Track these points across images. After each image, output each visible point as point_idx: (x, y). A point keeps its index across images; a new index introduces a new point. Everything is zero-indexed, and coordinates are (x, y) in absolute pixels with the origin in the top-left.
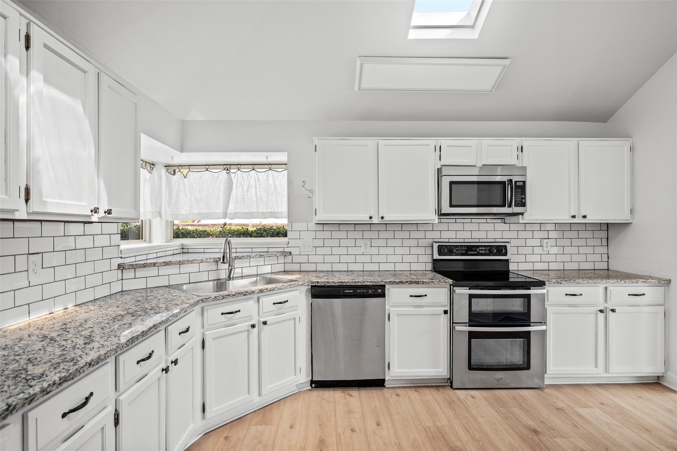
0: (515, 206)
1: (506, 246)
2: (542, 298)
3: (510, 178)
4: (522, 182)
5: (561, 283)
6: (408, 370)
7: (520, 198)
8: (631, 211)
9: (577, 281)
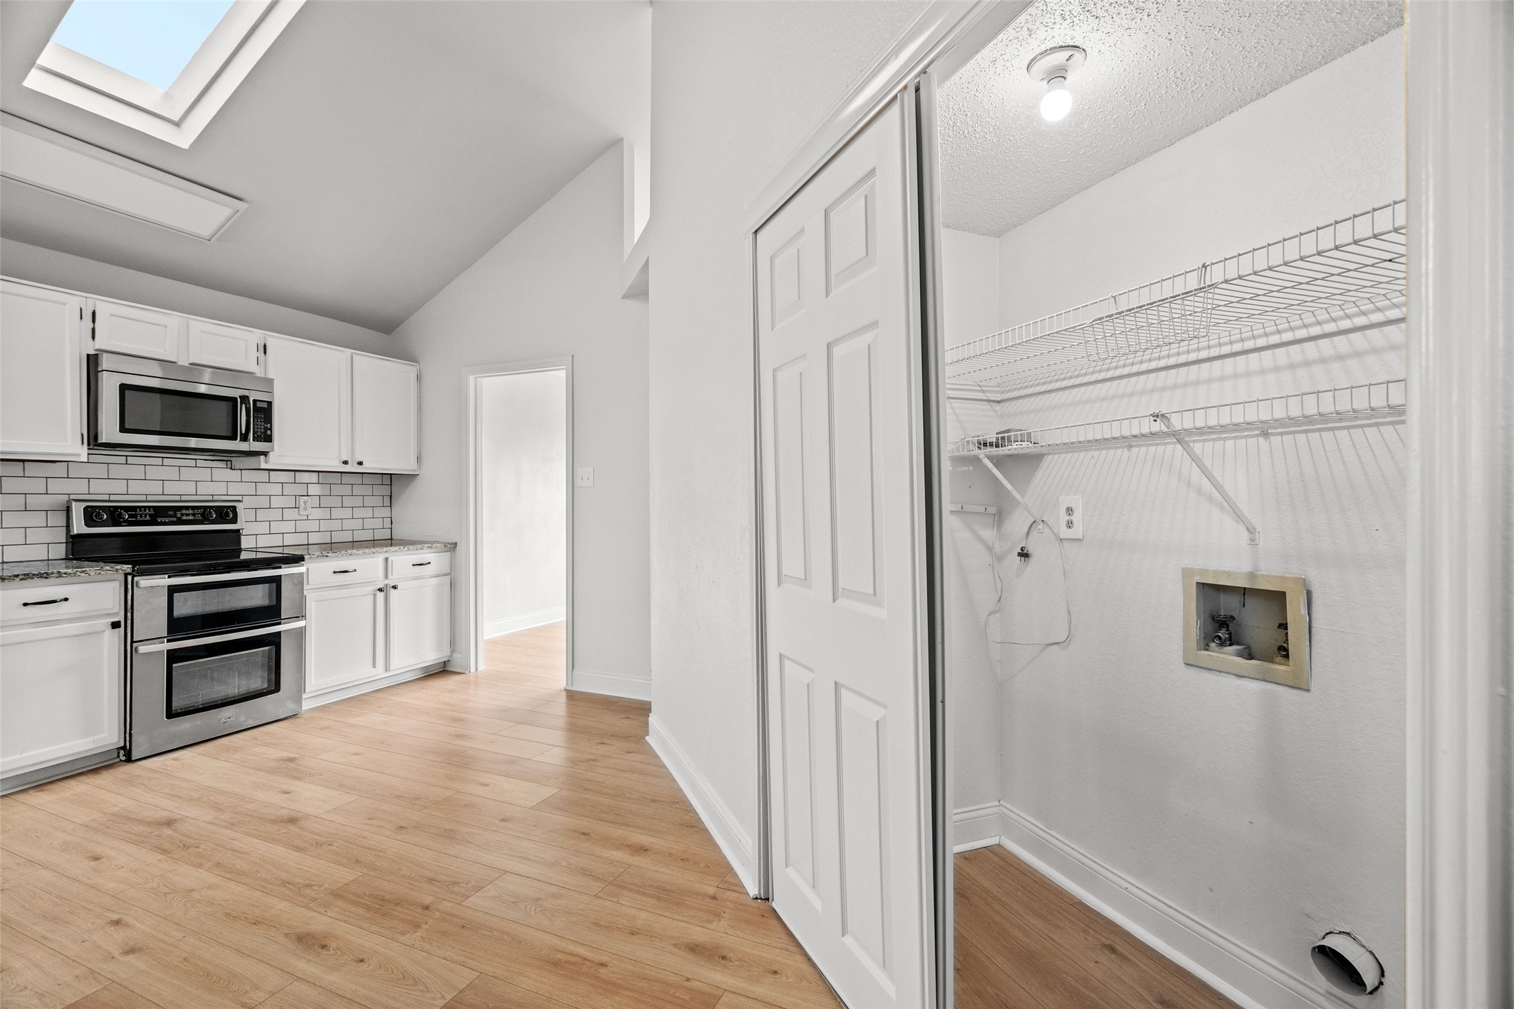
0: (254, 440)
1: (234, 508)
2: (300, 580)
3: (246, 393)
4: (266, 403)
5: (327, 556)
6: (18, 756)
7: (263, 427)
8: (419, 459)
9: (350, 551)
